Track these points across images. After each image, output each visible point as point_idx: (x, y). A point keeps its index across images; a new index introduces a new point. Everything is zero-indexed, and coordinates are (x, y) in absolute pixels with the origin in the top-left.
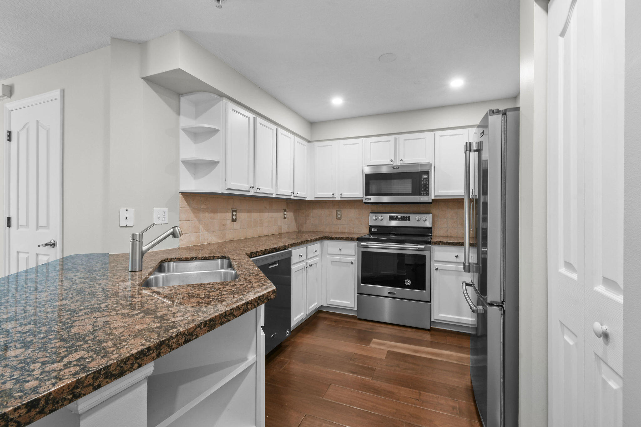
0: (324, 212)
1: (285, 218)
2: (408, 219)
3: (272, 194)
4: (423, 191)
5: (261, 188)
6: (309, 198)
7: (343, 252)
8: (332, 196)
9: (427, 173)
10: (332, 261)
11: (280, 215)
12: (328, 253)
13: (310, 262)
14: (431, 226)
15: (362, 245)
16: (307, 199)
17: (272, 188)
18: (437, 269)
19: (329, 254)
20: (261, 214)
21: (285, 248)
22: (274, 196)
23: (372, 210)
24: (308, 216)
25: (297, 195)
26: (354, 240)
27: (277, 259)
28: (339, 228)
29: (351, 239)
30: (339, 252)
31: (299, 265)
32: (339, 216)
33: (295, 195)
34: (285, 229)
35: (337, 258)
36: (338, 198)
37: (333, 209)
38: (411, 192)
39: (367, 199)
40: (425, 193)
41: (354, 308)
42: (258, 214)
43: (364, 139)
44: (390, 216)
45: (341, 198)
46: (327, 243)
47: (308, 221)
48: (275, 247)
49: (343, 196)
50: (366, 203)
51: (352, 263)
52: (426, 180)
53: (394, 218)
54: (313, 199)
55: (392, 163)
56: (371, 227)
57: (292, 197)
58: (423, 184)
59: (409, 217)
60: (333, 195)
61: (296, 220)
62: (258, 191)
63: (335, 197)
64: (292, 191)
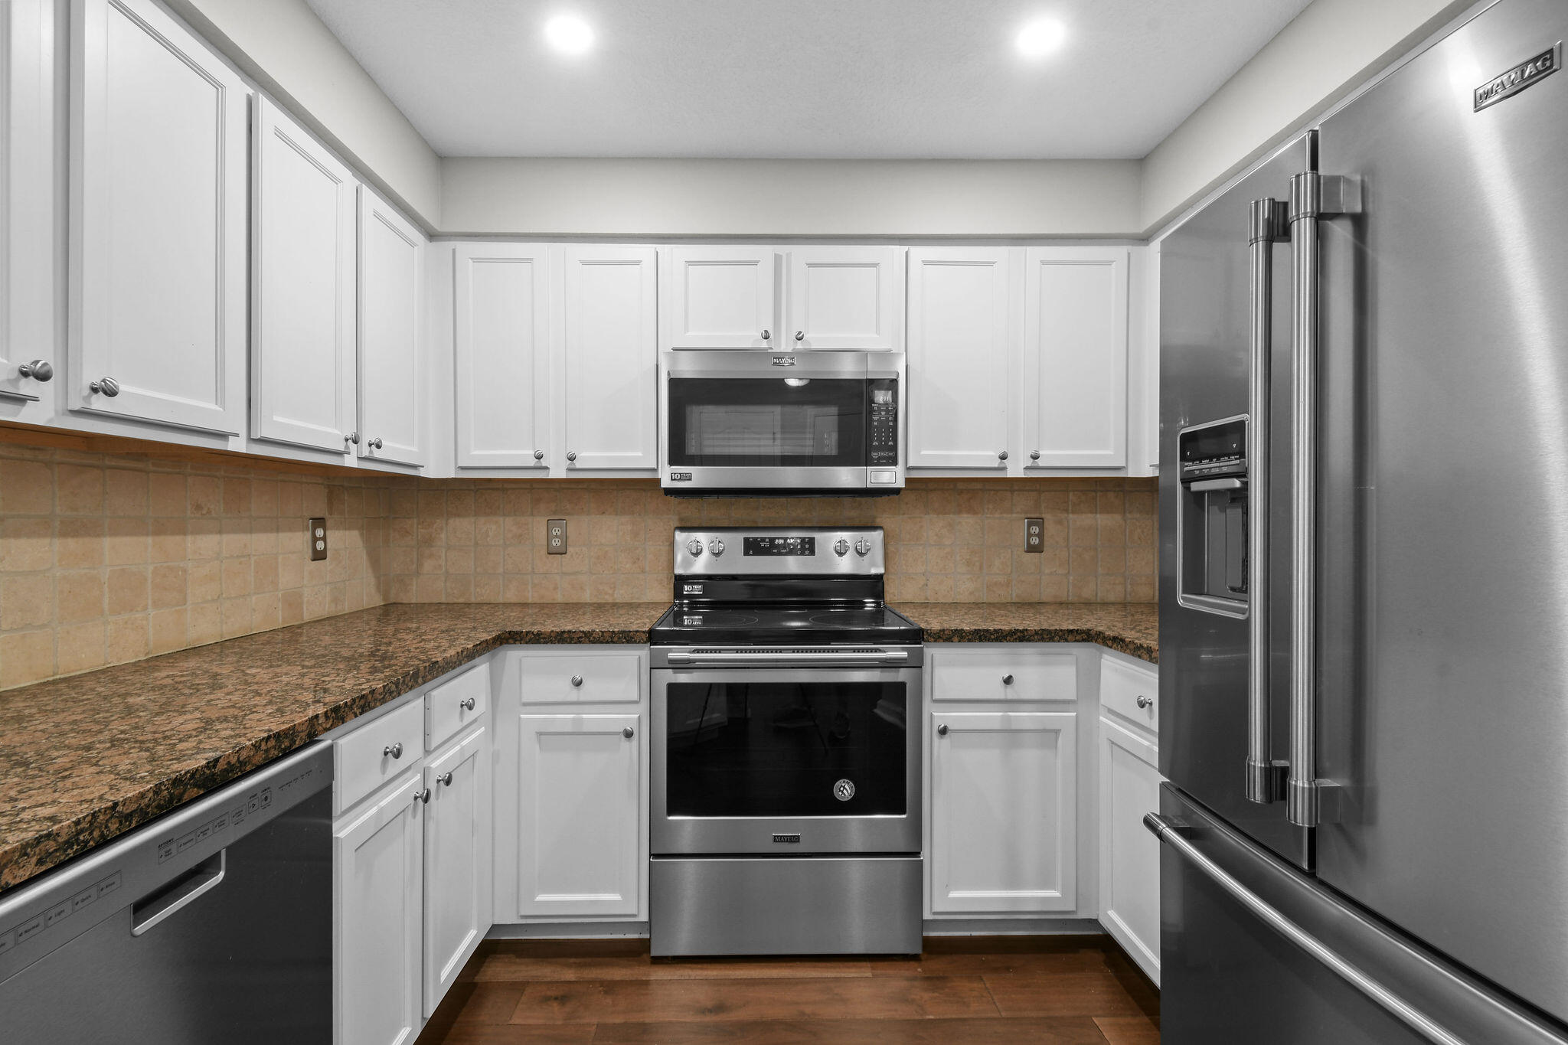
0: (496, 528)
1: (319, 556)
2: (808, 547)
3: (223, 436)
4: (878, 449)
5: (122, 388)
6: (435, 468)
7: (589, 691)
8: (533, 462)
9: (892, 385)
10: (540, 734)
11: (299, 540)
12: (524, 700)
13: (438, 764)
14: (881, 571)
15: (671, 661)
16: (422, 473)
17: (220, 397)
18: (943, 731)
19: (525, 704)
20: (171, 541)
21: (284, 744)
22: (238, 445)
23: (681, 520)
24: (428, 542)
25: (378, 454)
26: (635, 642)
27: (219, 842)
28: (555, 588)
29: (626, 638)
30: (574, 695)
31: (383, 803)
32: (556, 543)
33: (366, 453)
34: (317, 604)
35: (564, 718)
36: (558, 471)
37: (532, 514)
38: (835, 452)
40: (884, 458)
41: (634, 916)
42: (150, 540)
43: (664, 249)
44: (746, 540)
45: (569, 470)
46: (515, 656)
47: (428, 566)
48: (200, 762)
49: (578, 464)
50: (669, 492)
51: (629, 735)
52: (887, 411)
53: (763, 544)
54: (451, 473)
55: (764, 344)
56: (681, 580)
57: (350, 461)
58: (876, 423)
59: (812, 541)
60: (539, 457)
61: (375, 561)
62: (100, 403)
63: (547, 468)
64: (350, 434)
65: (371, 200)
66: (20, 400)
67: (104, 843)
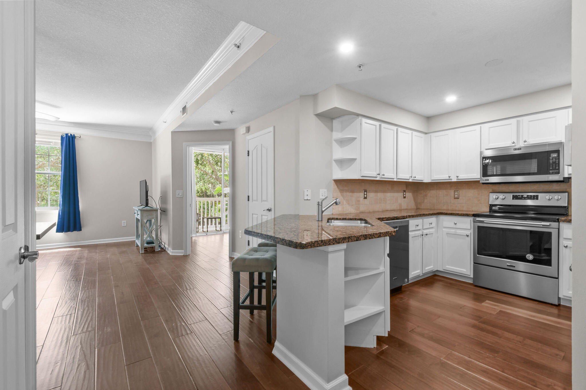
0: (442, 193)
1: (405, 197)
2: (536, 198)
3: (394, 179)
4: (551, 170)
5: (385, 174)
6: (427, 180)
7: (458, 226)
8: (448, 178)
9: (558, 152)
10: (447, 234)
11: (401, 195)
12: (444, 226)
13: (425, 232)
14: (566, 205)
15: (477, 220)
16: (424, 181)
17: (394, 174)
18: (566, 247)
19: (444, 227)
20: (385, 194)
21: (404, 217)
22: (395, 180)
23: (493, 190)
24: (426, 196)
25: (415, 179)
26: (469, 216)
27: (398, 225)
28: (456, 207)
29: (467, 215)
30: (455, 226)
31: (416, 233)
32: (456, 196)
33: (413, 179)
34: (404, 206)
35: (453, 231)
36: (454, 179)
37: (450, 189)
38: (536, 172)
39: (484, 180)
40: (554, 172)
41: (469, 275)
42: (383, 194)
43: (482, 125)
44: (513, 196)
45: (457, 179)
46: (442, 218)
47: (426, 201)
48: (396, 216)
49: (459, 178)
50: (483, 183)
51: (468, 236)
52: (556, 159)
53: (519, 197)
54: (430, 181)
55: (514, 145)
56: (491, 206)
57: (410, 181)
58: (551, 163)
59: (537, 196)
60: (450, 177)
61: (415, 199)
62: (383, 177)
63: (451, 179)
64: (411, 176)
65: (415, 133)
66: (376, 177)
67: (389, 220)
